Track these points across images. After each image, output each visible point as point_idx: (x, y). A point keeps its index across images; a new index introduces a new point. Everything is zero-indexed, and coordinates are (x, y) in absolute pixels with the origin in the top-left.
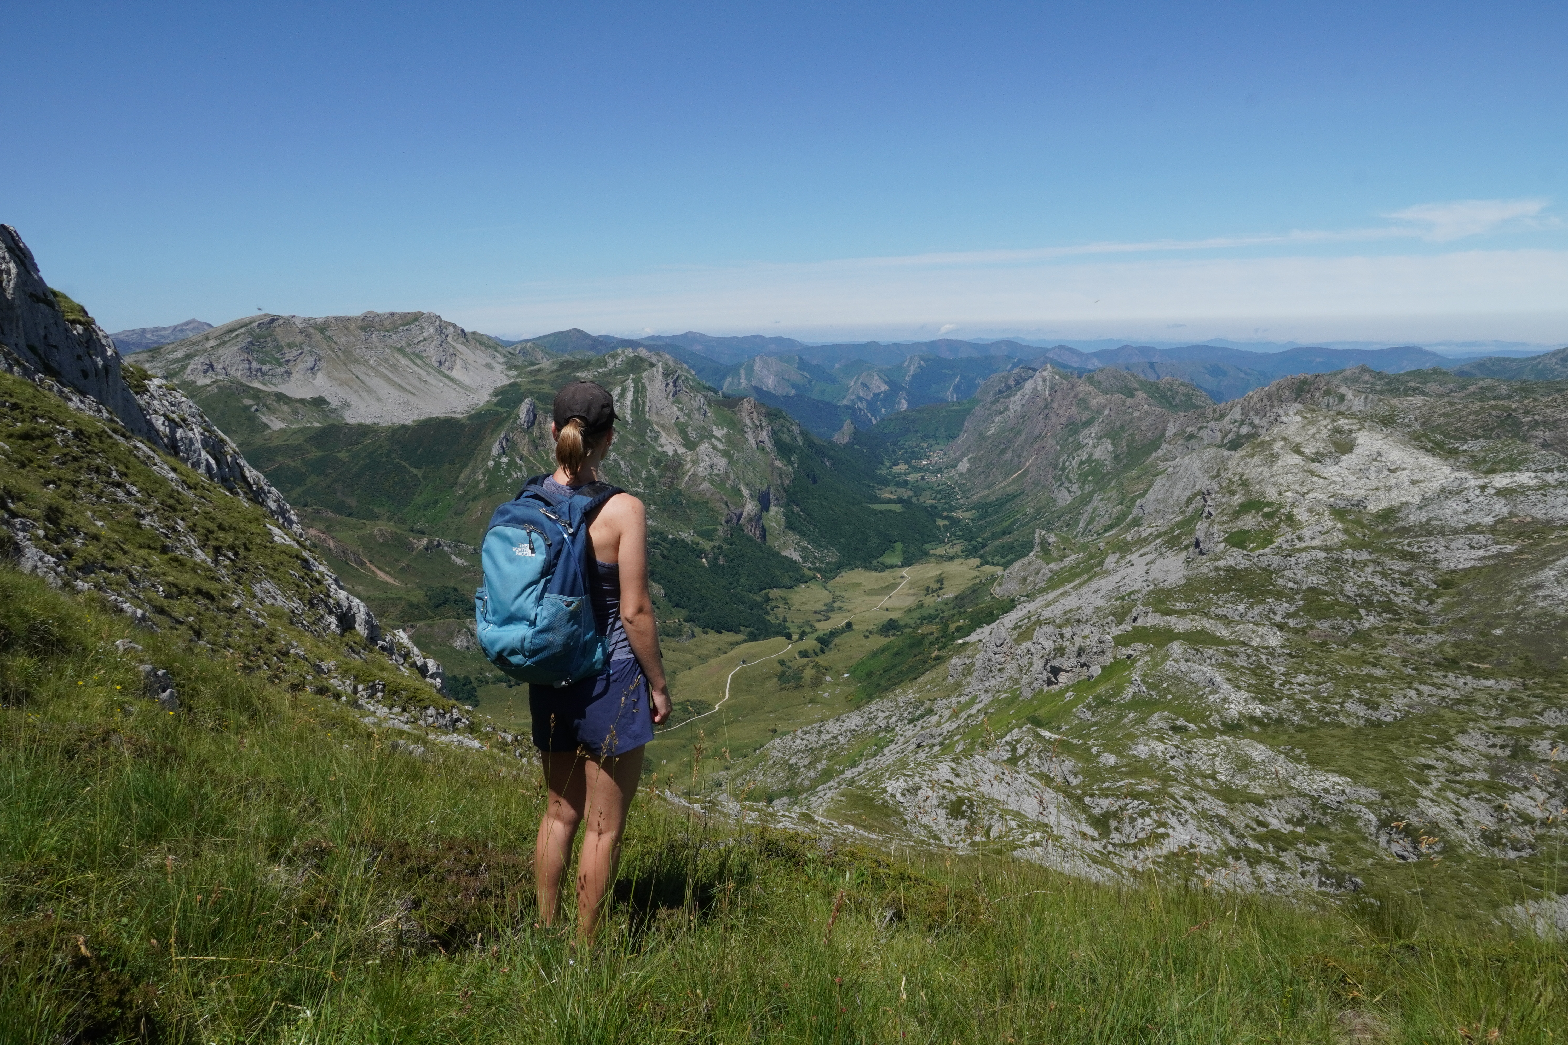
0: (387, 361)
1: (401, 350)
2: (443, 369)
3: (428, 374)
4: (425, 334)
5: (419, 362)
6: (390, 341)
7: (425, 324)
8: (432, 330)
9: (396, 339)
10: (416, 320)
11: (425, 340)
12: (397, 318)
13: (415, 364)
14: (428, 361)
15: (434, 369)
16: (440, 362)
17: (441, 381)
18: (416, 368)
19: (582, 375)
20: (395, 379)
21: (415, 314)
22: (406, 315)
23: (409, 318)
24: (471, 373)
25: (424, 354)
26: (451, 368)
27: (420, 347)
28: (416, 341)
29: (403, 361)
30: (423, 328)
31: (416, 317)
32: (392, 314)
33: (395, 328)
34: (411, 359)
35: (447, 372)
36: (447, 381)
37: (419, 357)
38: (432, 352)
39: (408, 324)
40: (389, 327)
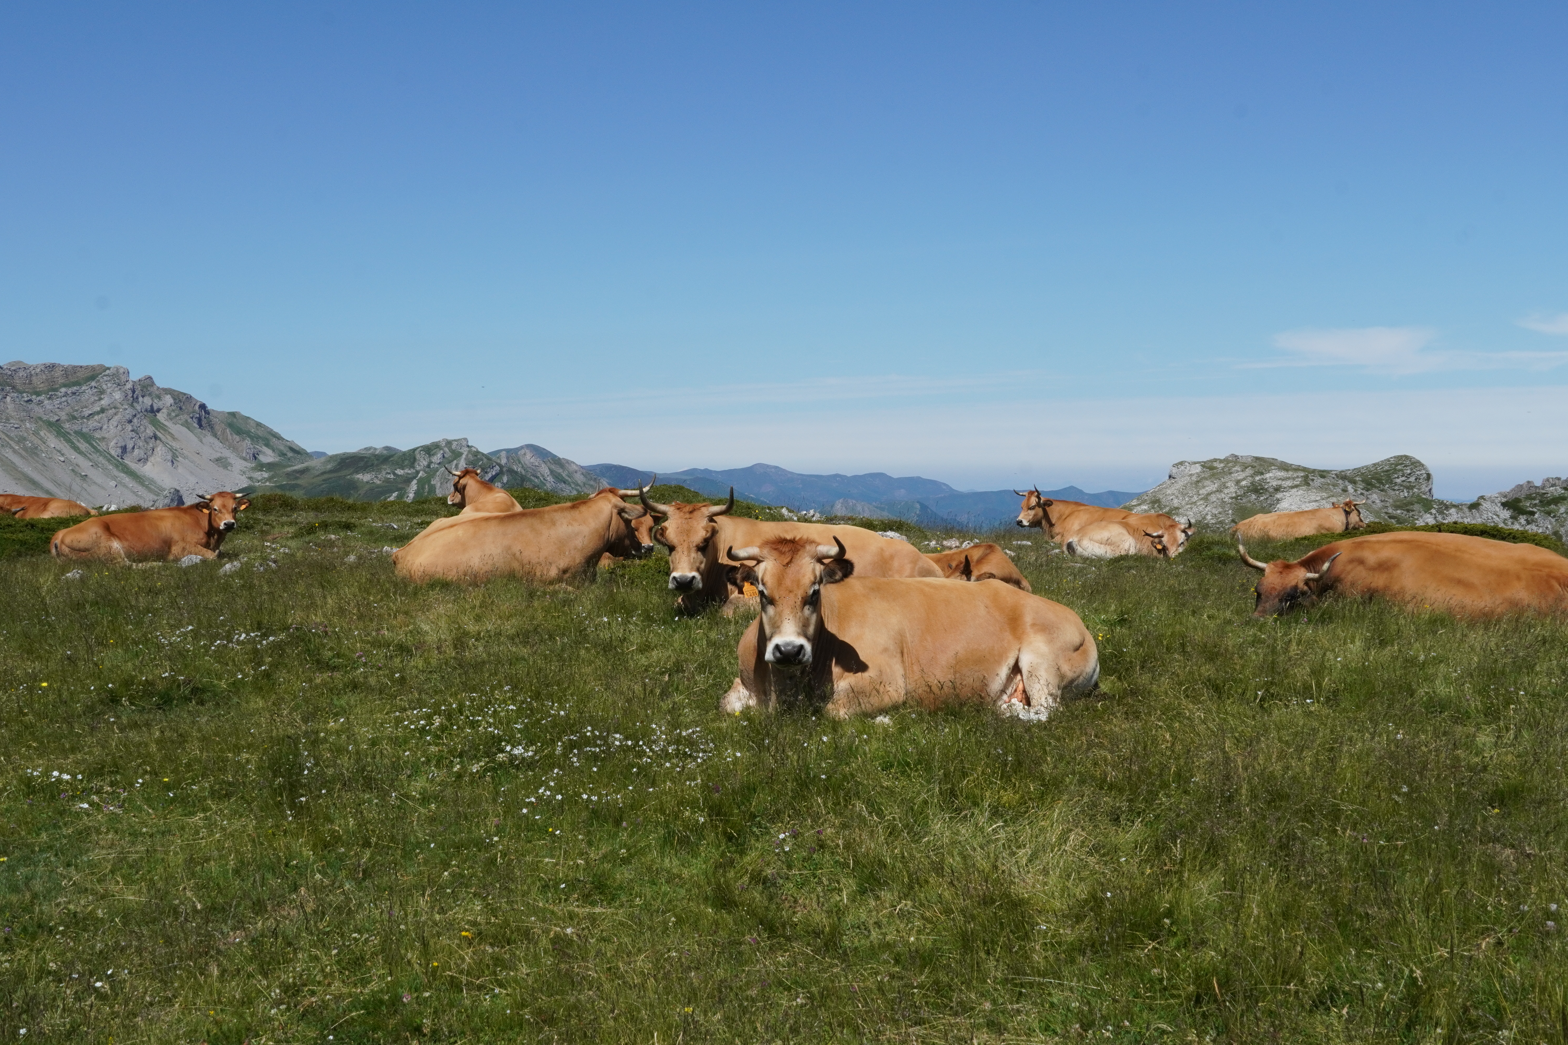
0: (22, 440)
1: (56, 427)
2: (127, 461)
3: (95, 465)
4: (105, 402)
5: (83, 446)
6: (38, 411)
7: (108, 386)
8: (118, 396)
9: (49, 408)
10: (93, 378)
11: (103, 411)
12: (58, 373)
13: (76, 449)
14: (102, 446)
15: (110, 458)
16: (124, 449)
17: (114, 478)
18: (73, 456)
19: (365, 477)
20: (28, 470)
21: (93, 368)
22: (75, 369)
23: (81, 375)
24: (180, 470)
25: (97, 435)
26: (143, 460)
27: (92, 423)
28: (87, 412)
29: (53, 442)
30: (102, 392)
31: (93, 374)
32: (52, 367)
33: (52, 390)
34: (69, 441)
35: (133, 466)
36: (127, 480)
37: (87, 438)
38: (113, 430)
39: (78, 383)
40: (42, 387)
